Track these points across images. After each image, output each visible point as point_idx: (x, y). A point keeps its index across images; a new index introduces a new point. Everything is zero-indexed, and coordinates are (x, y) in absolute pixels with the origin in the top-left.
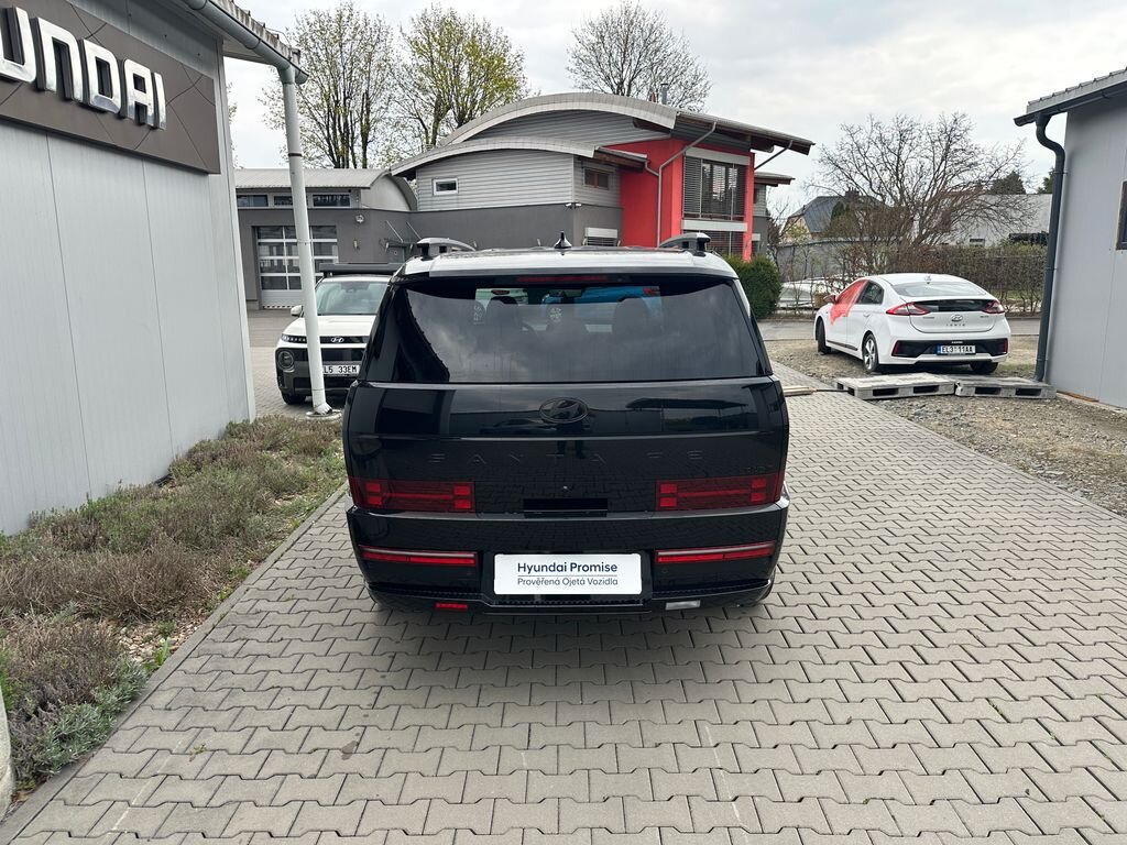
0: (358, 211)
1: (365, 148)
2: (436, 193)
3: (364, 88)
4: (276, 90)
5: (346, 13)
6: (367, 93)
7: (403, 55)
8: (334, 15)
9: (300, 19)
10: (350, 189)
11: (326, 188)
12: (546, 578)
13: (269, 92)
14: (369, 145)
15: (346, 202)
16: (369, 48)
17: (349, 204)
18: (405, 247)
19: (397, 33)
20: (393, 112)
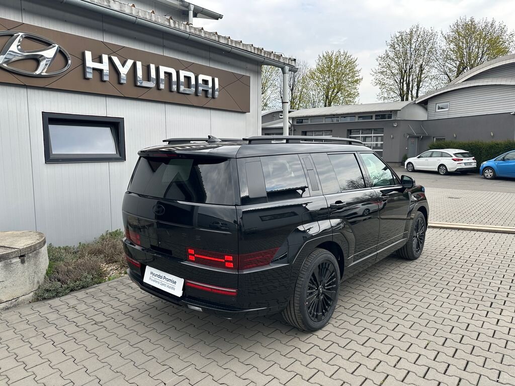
0: (395, 121)
1: (418, 90)
2: (437, 110)
3: (421, 62)
4: (377, 69)
5: (415, 30)
6: (422, 65)
7: (441, 44)
8: (408, 31)
9: (393, 36)
10: (391, 111)
11: (380, 111)
12: (157, 280)
13: (374, 70)
14: (420, 89)
15: (390, 117)
16: (425, 44)
17: (391, 118)
18: (418, 137)
19: (440, 34)
20: (434, 72)
